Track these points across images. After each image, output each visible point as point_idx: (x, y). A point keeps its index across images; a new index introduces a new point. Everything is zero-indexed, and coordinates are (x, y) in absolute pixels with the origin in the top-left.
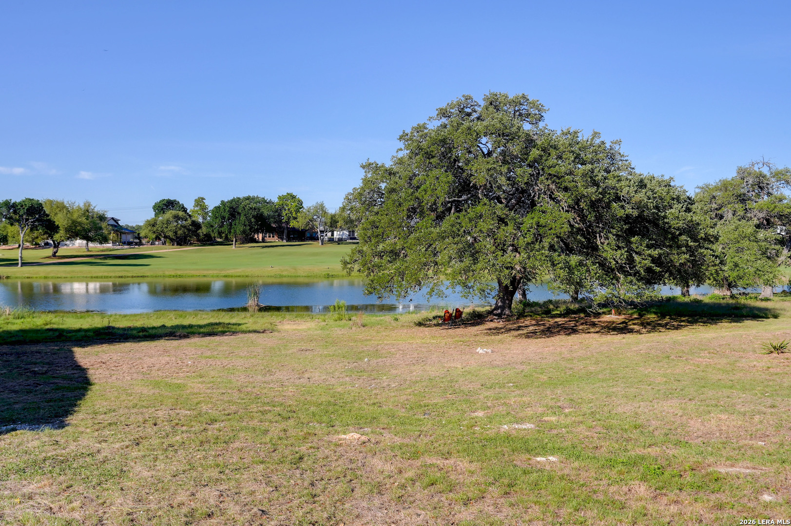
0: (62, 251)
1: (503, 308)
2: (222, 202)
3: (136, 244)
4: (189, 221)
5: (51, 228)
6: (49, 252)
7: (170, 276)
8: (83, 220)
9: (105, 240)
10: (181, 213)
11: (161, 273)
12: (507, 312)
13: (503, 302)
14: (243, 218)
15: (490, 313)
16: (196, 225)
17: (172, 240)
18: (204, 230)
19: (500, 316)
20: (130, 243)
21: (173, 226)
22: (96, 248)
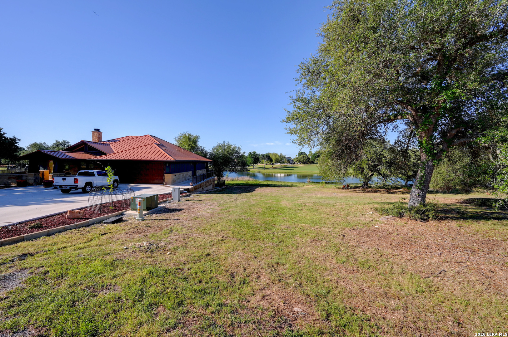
0: (274, 166)
2: (315, 152)
3: (293, 164)
4: (307, 158)
5: (271, 160)
6: (271, 166)
7: (298, 173)
8: (279, 158)
9: (284, 163)
10: (305, 156)
12: (366, 186)
13: (365, 184)
15: (361, 186)
16: (309, 159)
17: (302, 163)
18: (311, 160)
19: (363, 187)
20: (292, 164)
21: (302, 159)
22: (283, 165)
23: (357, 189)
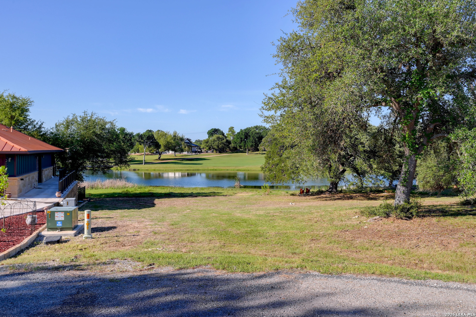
0: (163, 156)
1: (332, 188)
2: (241, 130)
3: (199, 152)
4: (225, 140)
5: (157, 146)
6: (157, 156)
7: (211, 170)
8: (172, 141)
9: (182, 151)
10: (221, 136)
11: (206, 168)
12: (334, 190)
13: (333, 186)
14: (251, 138)
15: (327, 191)
16: (229, 142)
17: (216, 150)
18: (232, 145)
19: (330, 192)
20: (196, 152)
21: (216, 143)
22: (179, 155)
23: (322, 195)
